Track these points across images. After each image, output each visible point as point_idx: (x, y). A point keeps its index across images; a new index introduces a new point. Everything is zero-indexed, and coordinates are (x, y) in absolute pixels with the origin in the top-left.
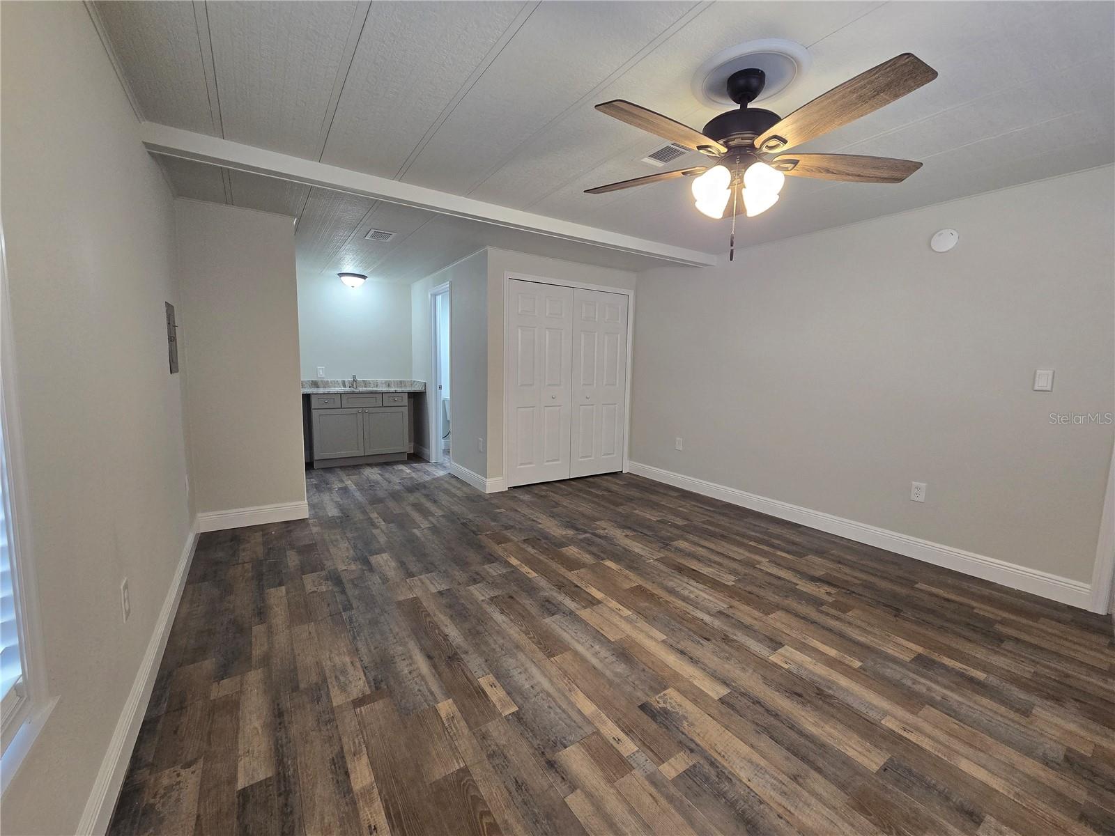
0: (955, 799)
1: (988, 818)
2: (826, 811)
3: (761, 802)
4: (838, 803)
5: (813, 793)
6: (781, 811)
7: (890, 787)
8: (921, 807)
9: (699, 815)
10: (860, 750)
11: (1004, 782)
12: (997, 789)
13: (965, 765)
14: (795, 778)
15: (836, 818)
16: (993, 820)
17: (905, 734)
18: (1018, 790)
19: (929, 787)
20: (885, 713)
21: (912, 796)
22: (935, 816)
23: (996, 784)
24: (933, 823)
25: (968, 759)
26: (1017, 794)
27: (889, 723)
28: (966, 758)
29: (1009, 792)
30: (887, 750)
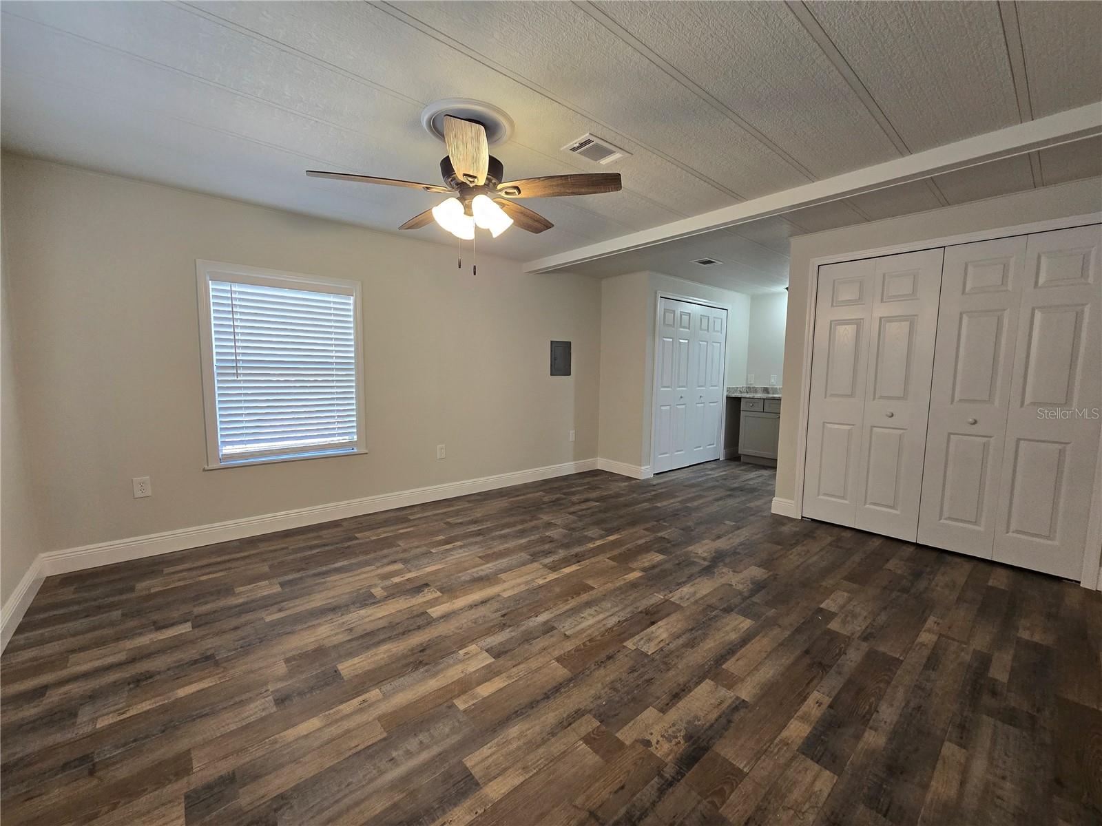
0: (296, 700)
1: (275, 709)
2: (324, 635)
3: (342, 615)
4: (326, 642)
5: (336, 634)
6: (334, 620)
7: (323, 668)
8: (304, 676)
9: (347, 596)
10: (357, 665)
11: (289, 740)
12: (287, 731)
13: (314, 723)
14: (351, 630)
15: (319, 638)
16: (272, 711)
17: (360, 698)
18: (278, 746)
19: (312, 689)
20: (386, 697)
21: (312, 677)
22: (294, 680)
23: (291, 734)
24: (291, 678)
25: (318, 730)
26: (275, 742)
27: (374, 694)
28: (320, 729)
29: (281, 737)
30: (351, 680)
